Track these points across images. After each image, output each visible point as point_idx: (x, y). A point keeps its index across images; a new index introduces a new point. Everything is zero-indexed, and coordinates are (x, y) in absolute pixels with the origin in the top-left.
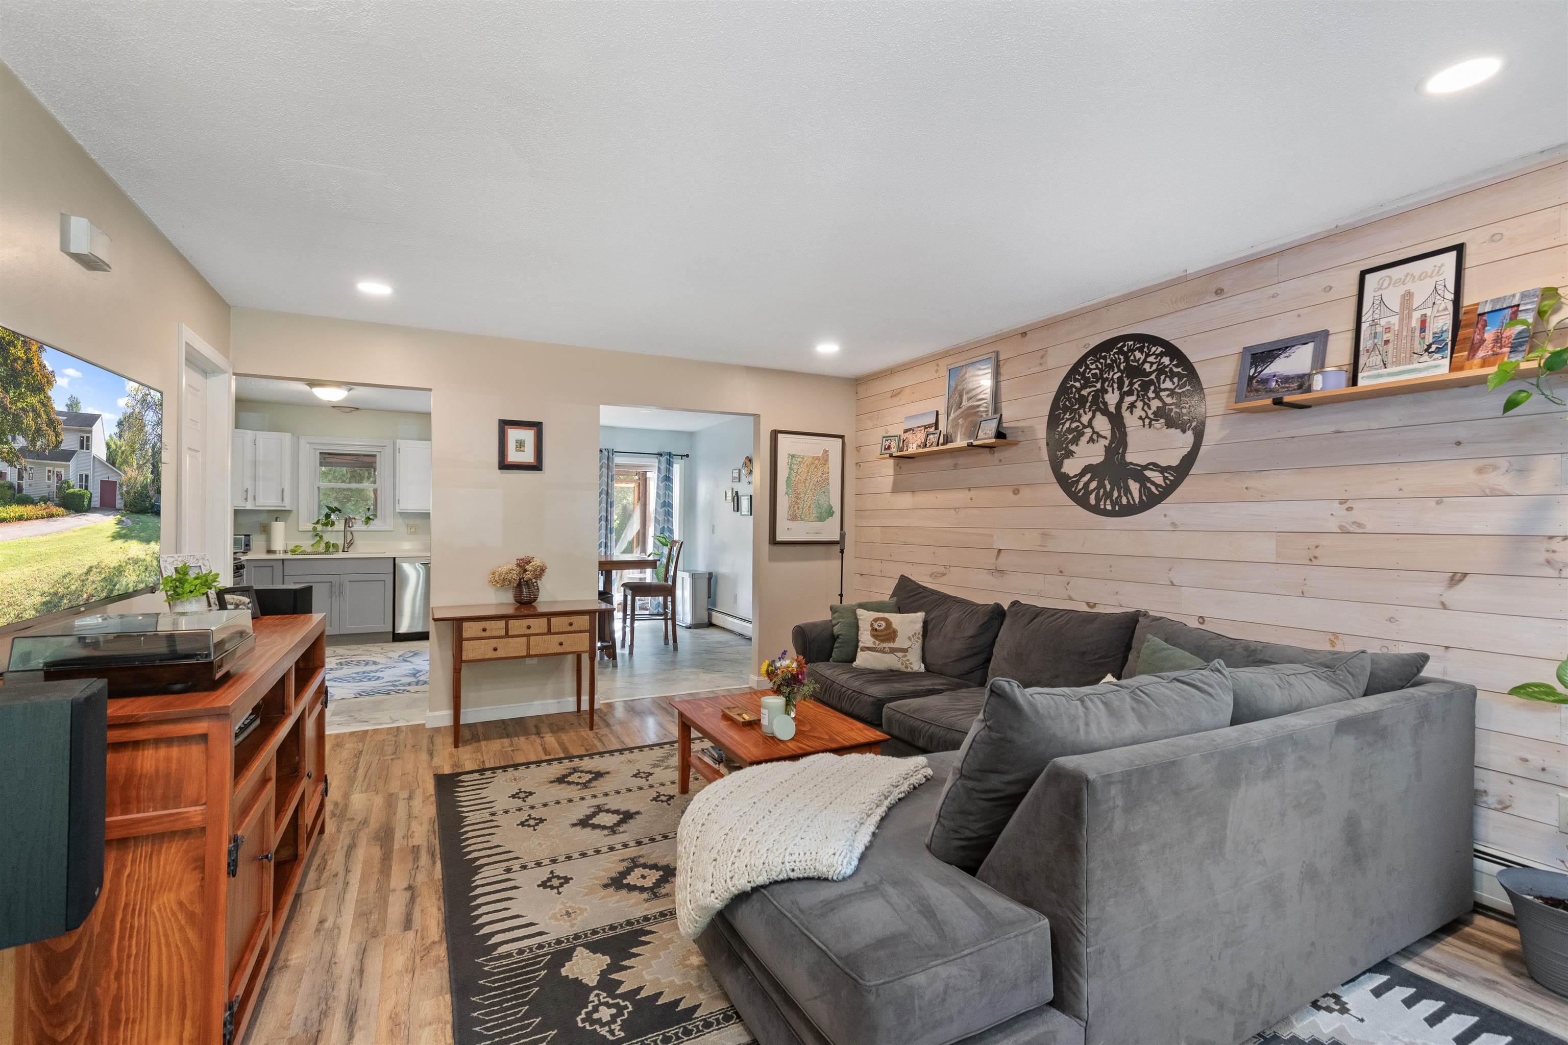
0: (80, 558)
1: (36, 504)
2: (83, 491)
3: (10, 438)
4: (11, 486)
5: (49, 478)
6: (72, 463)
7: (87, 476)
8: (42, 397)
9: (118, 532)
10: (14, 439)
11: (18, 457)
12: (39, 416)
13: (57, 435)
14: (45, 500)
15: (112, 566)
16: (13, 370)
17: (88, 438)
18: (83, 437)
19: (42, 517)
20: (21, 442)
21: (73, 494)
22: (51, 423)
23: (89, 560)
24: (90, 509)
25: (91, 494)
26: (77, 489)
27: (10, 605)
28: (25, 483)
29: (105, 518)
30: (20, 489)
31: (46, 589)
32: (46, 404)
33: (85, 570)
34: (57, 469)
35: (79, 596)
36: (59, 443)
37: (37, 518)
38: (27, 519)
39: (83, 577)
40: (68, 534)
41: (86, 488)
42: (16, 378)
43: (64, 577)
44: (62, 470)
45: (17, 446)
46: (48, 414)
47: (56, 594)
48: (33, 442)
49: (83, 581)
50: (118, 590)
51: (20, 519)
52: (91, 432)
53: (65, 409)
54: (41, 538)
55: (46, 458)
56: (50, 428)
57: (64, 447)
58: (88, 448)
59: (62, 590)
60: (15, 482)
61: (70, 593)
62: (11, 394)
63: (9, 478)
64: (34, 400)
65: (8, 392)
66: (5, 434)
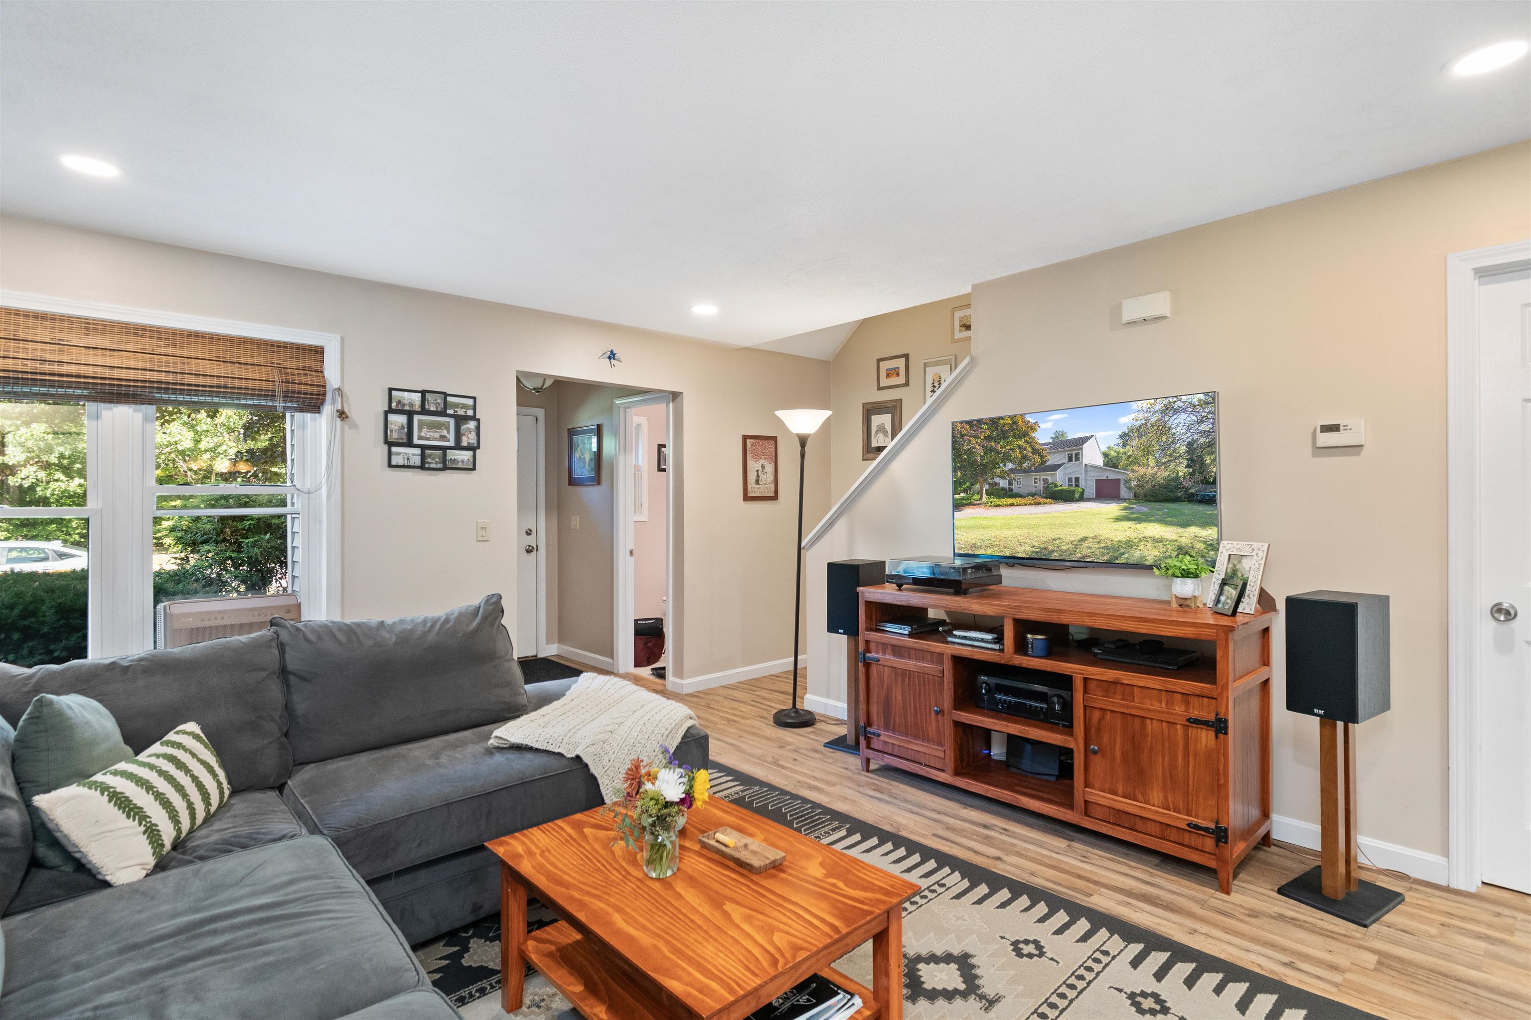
0: (1072, 530)
1: (1025, 497)
2: (1073, 488)
3: (1002, 465)
4: (1003, 489)
5: (1035, 483)
6: (1059, 472)
7: (1077, 479)
8: (1027, 439)
9: (1125, 516)
10: (1005, 465)
11: (1008, 474)
12: (1025, 449)
13: (1042, 457)
14: (1033, 495)
15: (1116, 539)
16: (1002, 431)
17: (1077, 454)
18: (1072, 454)
19: (1030, 504)
20: (1010, 466)
21: (1061, 490)
22: (1036, 452)
23: (1081, 533)
24: (1082, 499)
25: (1083, 490)
26: (1066, 487)
27: (1005, 548)
28: (1013, 487)
29: (1103, 505)
30: (1011, 490)
31: (1036, 544)
32: (1031, 442)
33: (1078, 538)
34: (1045, 477)
35: (1071, 554)
36: (1044, 462)
37: (1025, 505)
38: (1017, 505)
39: (1076, 543)
40: (1056, 515)
41: (1077, 486)
42: (1004, 434)
43: (1055, 540)
44: (1049, 478)
45: (1007, 469)
46: (1032, 447)
47: (1046, 549)
48: (1021, 464)
49: (1076, 545)
50: (1127, 558)
51: (1012, 505)
52: (1082, 449)
53: (1051, 441)
54: (1030, 516)
55: (1032, 471)
56: (1036, 454)
57: (1048, 463)
58: (1077, 460)
59: (1051, 547)
60: (1007, 486)
61: (1061, 550)
62: (1002, 443)
63: (1001, 485)
64: (1021, 442)
65: (999, 443)
66: (997, 463)
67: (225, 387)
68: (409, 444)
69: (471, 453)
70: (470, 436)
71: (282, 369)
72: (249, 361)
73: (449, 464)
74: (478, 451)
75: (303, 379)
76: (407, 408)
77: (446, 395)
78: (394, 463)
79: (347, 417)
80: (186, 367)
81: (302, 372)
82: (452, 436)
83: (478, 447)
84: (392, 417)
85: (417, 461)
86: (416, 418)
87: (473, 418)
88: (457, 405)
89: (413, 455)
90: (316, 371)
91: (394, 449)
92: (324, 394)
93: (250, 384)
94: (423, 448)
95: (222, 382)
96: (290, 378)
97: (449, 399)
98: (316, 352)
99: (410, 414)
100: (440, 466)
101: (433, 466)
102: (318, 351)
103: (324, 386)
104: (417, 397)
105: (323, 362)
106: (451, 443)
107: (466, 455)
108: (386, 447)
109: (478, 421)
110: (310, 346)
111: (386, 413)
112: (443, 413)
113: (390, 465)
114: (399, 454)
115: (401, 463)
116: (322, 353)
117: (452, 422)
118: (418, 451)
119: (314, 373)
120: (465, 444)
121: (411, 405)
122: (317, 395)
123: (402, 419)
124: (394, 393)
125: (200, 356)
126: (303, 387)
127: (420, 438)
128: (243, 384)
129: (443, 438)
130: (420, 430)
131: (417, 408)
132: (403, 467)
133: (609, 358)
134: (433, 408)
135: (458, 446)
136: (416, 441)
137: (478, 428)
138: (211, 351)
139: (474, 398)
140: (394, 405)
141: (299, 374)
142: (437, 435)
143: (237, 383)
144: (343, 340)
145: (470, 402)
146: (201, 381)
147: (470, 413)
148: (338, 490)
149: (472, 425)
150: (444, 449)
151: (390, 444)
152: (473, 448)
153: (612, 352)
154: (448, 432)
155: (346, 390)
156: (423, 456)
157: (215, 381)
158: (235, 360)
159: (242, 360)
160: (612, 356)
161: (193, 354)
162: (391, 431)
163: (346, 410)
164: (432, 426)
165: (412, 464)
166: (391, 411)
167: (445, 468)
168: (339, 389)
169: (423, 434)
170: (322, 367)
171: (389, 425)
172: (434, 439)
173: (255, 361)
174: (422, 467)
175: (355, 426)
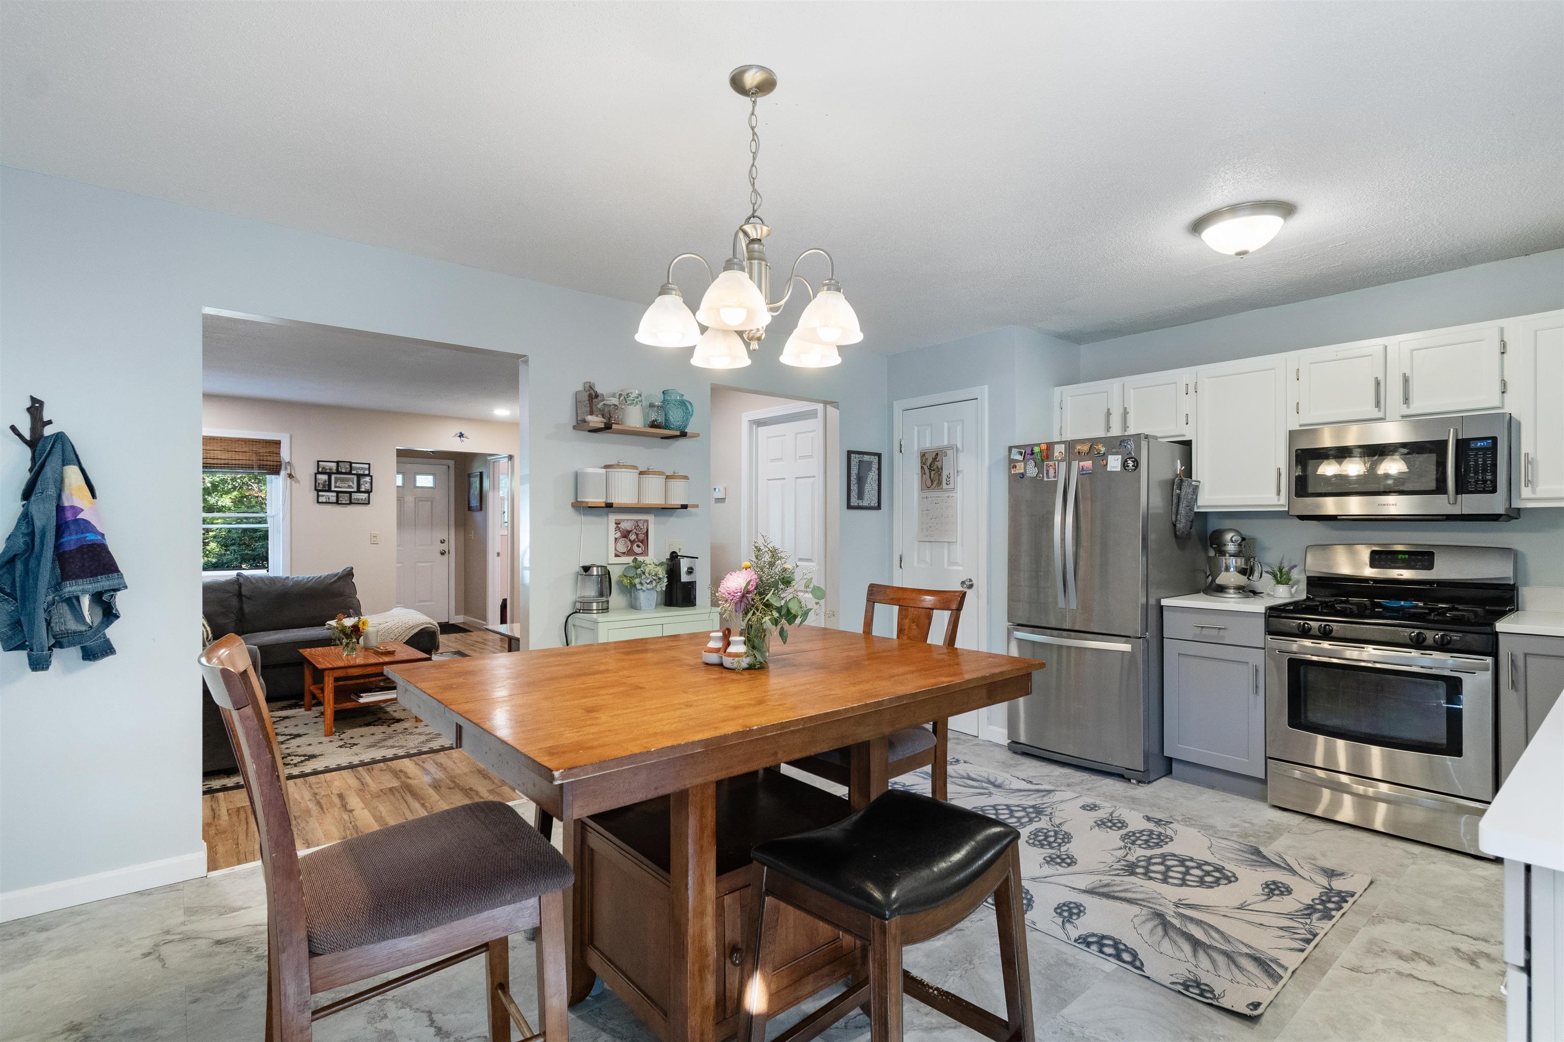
67: (228, 464)
68: (330, 490)
69: (367, 495)
70: (366, 485)
71: (257, 453)
72: (241, 450)
73: (353, 501)
74: (371, 494)
75: (269, 458)
76: (328, 471)
77: (351, 463)
78: (320, 501)
79: (293, 477)
80: (208, 455)
81: (268, 454)
82: (355, 486)
83: (371, 491)
84: (319, 476)
85: (334, 499)
86: (333, 477)
87: (369, 475)
88: (359, 468)
89: (332, 496)
90: (276, 454)
91: (320, 493)
92: (280, 466)
93: (240, 462)
94: (338, 492)
95: (226, 462)
96: (261, 458)
97: (353, 465)
98: (276, 443)
99: (330, 475)
100: (348, 502)
101: (343, 502)
102: (278, 443)
103: (280, 462)
104: (334, 465)
105: (280, 448)
106: (355, 489)
107: (365, 496)
108: (316, 492)
109: (372, 477)
110: (273, 440)
111: (316, 474)
112: (350, 473)
113: (318, 502)
114: (323, 496)
115: (324, 501)
116: (280, 444)
117: (355, 478)
118: (335, 494)
119: (275, 455)
120: (363, 489)
121: (330, 469)
122: (277, 466)
123: (325, 477)
124: (320, 463)
125: (215, 449)
126: (267, 462)
127: (336, 487)
128: (237, 462)
129: (350, 487)
130: (336, 482)
131: (334, 471)
132: (326, 503)
133: (460, 436)
134: (343, 471)
135: (359, 491)
136: (333, 488)
137: (372, 480)
138: (221, 446)
139: (369, 464)
140: (320, 469)
141: (267, 456)
142: (346, 485)
143: (234, 462)
144: (291, 436)
145: (367, 466)
146: (215, 461)
147: (367, 472)
148: (288, 515)
149: (368, 479)
150: (350, 493)
151: (318, 491)
152: (368, 492)
153: (461, 433)
154: (353, 483)
155: (293, 462)
156: (337, 497)
157: (223, 462)
158: (233, 450)
159: (237, 450)
160: (461, 435)
161: (212, 448)
162: (319, 484)
163: (293, 474)
164: (342, 480)
165: (331, 501)
166: (319, 473)
167: (351, 503)
168: (289, 462)
169: (337, 485)
170: (279, 451)
171: (318, 481)
172: (344, 487)
173: (244, 450)
174: (337, 503)
175: (298, 481)
